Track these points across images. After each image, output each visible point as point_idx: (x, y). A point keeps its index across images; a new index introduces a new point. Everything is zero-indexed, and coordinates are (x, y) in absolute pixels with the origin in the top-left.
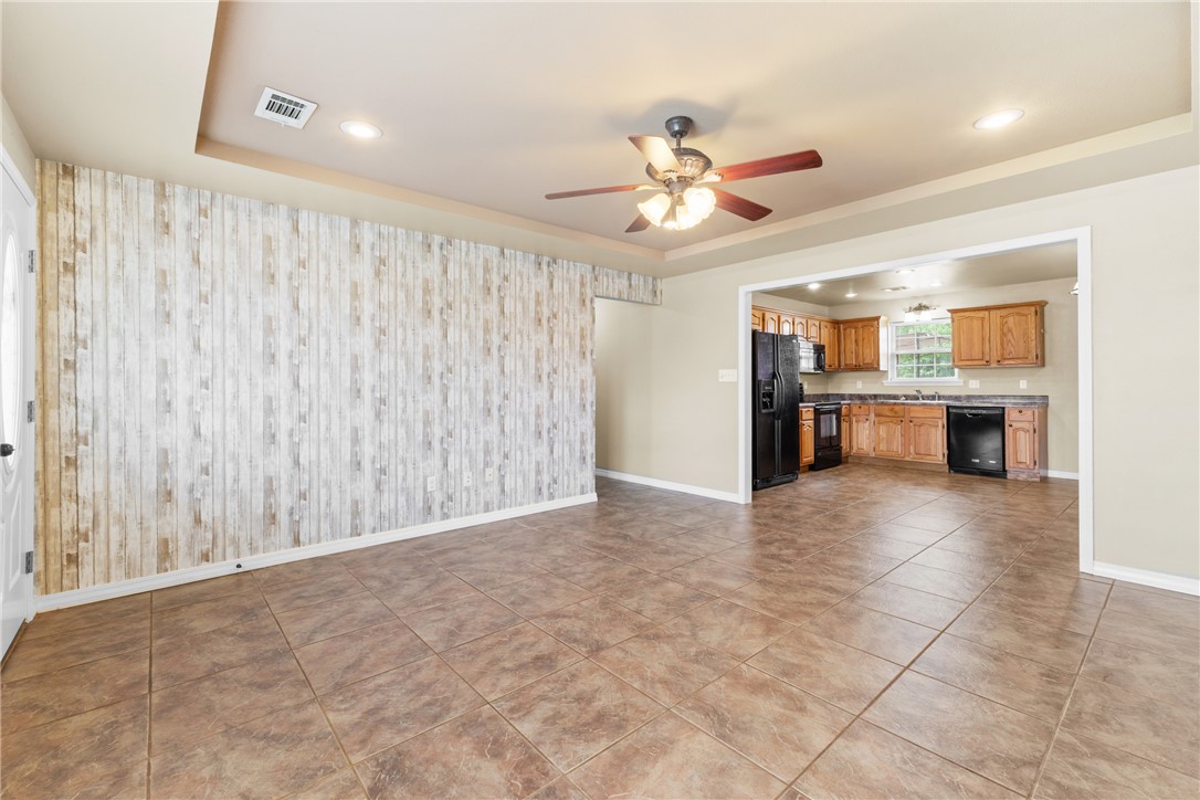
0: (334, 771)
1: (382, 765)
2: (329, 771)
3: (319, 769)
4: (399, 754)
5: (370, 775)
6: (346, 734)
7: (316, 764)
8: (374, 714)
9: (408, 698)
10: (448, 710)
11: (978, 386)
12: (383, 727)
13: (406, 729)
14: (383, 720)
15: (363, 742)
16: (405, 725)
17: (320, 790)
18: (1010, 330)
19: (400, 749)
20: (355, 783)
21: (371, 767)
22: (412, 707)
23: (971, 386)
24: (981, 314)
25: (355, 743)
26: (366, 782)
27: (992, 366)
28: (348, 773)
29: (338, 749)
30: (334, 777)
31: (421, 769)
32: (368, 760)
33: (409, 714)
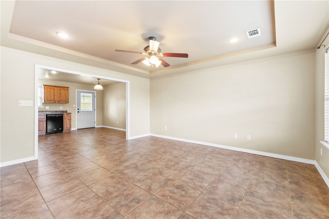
0: (244, 210)
1: (234, 202)
2: (245, 211)
3: (246, 213)
4: (229, 201)
5: (238, 203)
6: (234, 215)
7: (246, 215)
8: (222, 213)
9: (211, 208)
10: (209, 198)
11: (49, 108)
12: (225, 208)
13: (221, 203)
14: (223, 209)
15: (232, 209)
16: (220, 204)
17: (250, 209)
18: (62, 93)
19: (228, 201)
20: (242, 204)
21: (236, 204)
22: (214, 205)
23: (46, 108)
24: (53, 88)
25: (234, 211)
26: (240, 202)
27: (57, 102)
28: (242, 207)
29: (239, 213)
30: (245, 209)
31: (229, 196)
32: (236, 205)
33: (216, 205)
